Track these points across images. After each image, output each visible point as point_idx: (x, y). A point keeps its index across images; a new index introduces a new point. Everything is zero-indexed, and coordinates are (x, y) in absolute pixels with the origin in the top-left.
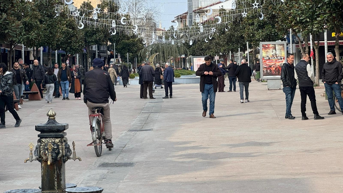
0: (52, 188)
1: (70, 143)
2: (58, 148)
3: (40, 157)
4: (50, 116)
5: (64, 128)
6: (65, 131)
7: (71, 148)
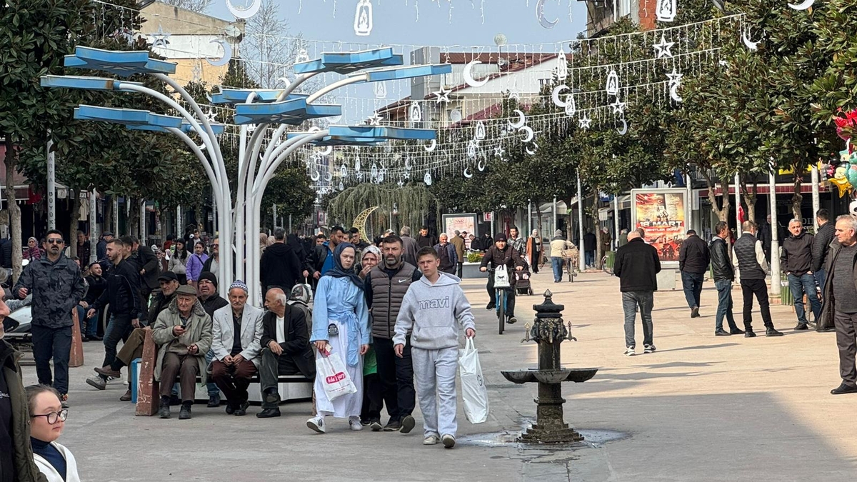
0: (550, 366)
1: (566, 323)
2: (557, 328)
3: (540, 336)
4: (547, 297)
5: (562, 308)
6: (561, 312)
7: (567, 329)
